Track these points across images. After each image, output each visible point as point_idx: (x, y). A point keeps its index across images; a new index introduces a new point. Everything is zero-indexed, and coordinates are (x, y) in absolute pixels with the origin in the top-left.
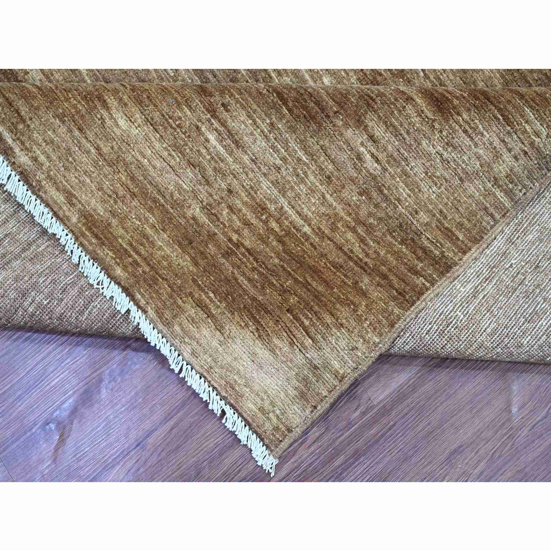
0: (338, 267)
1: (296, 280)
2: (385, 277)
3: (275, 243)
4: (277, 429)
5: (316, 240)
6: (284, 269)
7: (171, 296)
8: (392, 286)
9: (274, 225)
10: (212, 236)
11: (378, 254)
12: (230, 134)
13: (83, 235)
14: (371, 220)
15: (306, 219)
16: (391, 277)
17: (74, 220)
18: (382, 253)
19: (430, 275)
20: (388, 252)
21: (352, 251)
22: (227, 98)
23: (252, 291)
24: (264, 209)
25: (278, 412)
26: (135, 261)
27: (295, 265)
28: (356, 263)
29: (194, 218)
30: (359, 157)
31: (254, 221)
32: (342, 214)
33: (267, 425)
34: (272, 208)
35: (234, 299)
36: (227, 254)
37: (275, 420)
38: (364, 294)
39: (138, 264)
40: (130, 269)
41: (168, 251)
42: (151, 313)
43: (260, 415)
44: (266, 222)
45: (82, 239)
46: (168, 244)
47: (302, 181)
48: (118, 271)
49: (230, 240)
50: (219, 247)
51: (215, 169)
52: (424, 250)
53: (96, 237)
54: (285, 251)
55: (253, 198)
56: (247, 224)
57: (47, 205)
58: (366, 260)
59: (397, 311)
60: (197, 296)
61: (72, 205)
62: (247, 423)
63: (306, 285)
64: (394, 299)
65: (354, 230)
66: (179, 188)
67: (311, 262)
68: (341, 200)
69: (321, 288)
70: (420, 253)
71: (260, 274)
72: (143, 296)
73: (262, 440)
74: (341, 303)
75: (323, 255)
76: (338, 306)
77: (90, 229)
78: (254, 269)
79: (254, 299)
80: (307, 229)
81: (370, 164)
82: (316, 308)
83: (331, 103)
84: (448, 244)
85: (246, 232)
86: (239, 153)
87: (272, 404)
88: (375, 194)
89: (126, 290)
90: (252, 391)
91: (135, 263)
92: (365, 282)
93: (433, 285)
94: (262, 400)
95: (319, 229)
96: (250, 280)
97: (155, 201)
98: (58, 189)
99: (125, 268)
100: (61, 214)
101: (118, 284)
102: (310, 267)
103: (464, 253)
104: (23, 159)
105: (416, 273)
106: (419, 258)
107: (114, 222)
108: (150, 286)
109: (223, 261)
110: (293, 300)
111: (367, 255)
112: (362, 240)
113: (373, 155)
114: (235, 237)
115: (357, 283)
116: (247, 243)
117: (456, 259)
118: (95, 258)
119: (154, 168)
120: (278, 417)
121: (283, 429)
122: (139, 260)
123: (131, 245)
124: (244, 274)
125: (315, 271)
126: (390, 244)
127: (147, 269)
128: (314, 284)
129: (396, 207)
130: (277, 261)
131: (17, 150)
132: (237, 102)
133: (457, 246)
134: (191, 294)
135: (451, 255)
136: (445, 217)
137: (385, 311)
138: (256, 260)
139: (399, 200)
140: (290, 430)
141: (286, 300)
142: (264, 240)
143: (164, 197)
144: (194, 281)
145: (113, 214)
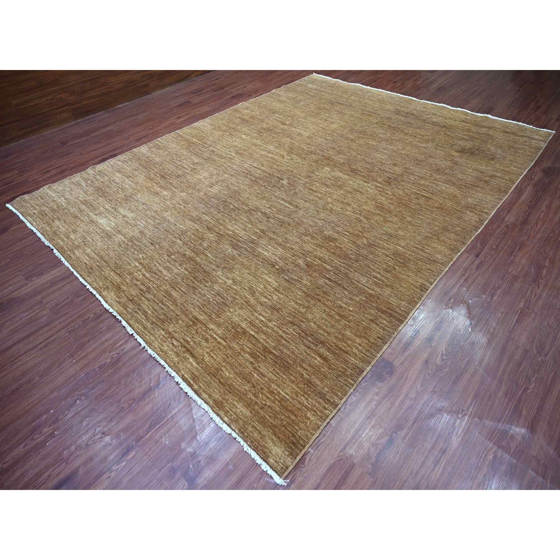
0: (299, 409)
1: (285, 416)
2: (315, 412)
3: (277, 403)
4: (282, 468)
5: (291, 400)
6: (281, 412)
7: (243, 425)
8: (318, 415)
9: (277, 397)
10: (256, 403)
11: (312, 403)
12: (261, 373)
13: (214, 407)
14: (309, 392)
15: (287, 394)
16: (317, 412)
17: (211, 403)
18: (314, 402)
19: (331, 409)
20: (316, 402)
21: (304, 403)
22: (259, 364)
23: (271, 421)
24: (274, 393)
25: (282, 462)
26: (231, 414)
27: (285, 410)
28: (305, 407)
29: (250, 398)
30: (302, 375)
31: (270, 397)
32: (299, 391)
33: (279, 467)
34: (275, 392)
35: (264, 424)
36: (262, 408)
37: (281, 465)
38: (309, 419)
39: (232, 415)
40: (229, 417)
41: (242, 409)
42: (237, 431)
43: (275, 464)
44: (274, 397)
45: (214, 409)
46: (242, 407)
47: (285, 383)
48: (226, 419)
49: (262, 403)
50: (259, 406)
51: (256, 383)
52: (328, 400)
53: (218, 407)
54: (281, 405)
55: (269, 390)
56: (268, 398)
57: (203, 399)
58: (308, 406)
59: (320, 423)
60: (252, 424)
61: (210, 398)
62: (271, 467)
63: (289, 417)
64: (319, 419)
65: (304, 396)
66: (245, 390)
67: (290, 409)
68: (298, 387)
69: (294, 418)
70: (326, 401)
71: (273, 414)
72: (234, 426)
73: (277, 473)
74: (301, 423)
75: (294, 406)
76: (300, 423)
77: (216, 405)
78: (271, 412)
79: (271, 423)
80: (288, 397)
81: (305, 376)
82: (293, 425)
83: (291, 362)
84: (336, 397)
85: (268, 400)
86: (264, 378)
87: (280, 459)
88: (309, 384)
89: (228, 425)
90: (272, 454)
91: (231, 415)
92: (309, 415)
93: (331, 413)
94: (276, 458)
95: (292, 397)
96: (270, 416)
97: (237, 394)
98: (206, 394)
99: (227, 417)
100: (207, 402)
101: (226, 423)
102: (290, 411)
103: (341, 400)
104: (196, 387)
105: (326, 409)
106: (326, 403)
107: (224, 401)
108: (236, 422)
109: (260, 411)
110: (285, 423)
111: (309, 404)
112: (307, 399)
113: (306, 374)
114: (264, 402)
115: (306, 415)
116: (268, 404)
117: (339, 402)
118: (218, 415)
119: (237, 385)
120: (282, 464)
121: (285, 468)
122: (232, 414)
123: (230, 409)
124: (268, 415)
125: (291, 412)
126: (316, 399)
127: (235, 416)
128: (292, 416)
129: (316, 387)
130: (279, 409)
131: (194, 385)
132: (263, 365)
133: (339, 398)
134: (250, 424)
135: (337, 401)
136: (333, 389)
137: (316, 424)
138: (271, 409)
139: (317, 385)
140: (287, 468)
141: (282, 423)
142: (273, 402)
143: (240, 393)
144: (251, 419)
145: (224, 399)
